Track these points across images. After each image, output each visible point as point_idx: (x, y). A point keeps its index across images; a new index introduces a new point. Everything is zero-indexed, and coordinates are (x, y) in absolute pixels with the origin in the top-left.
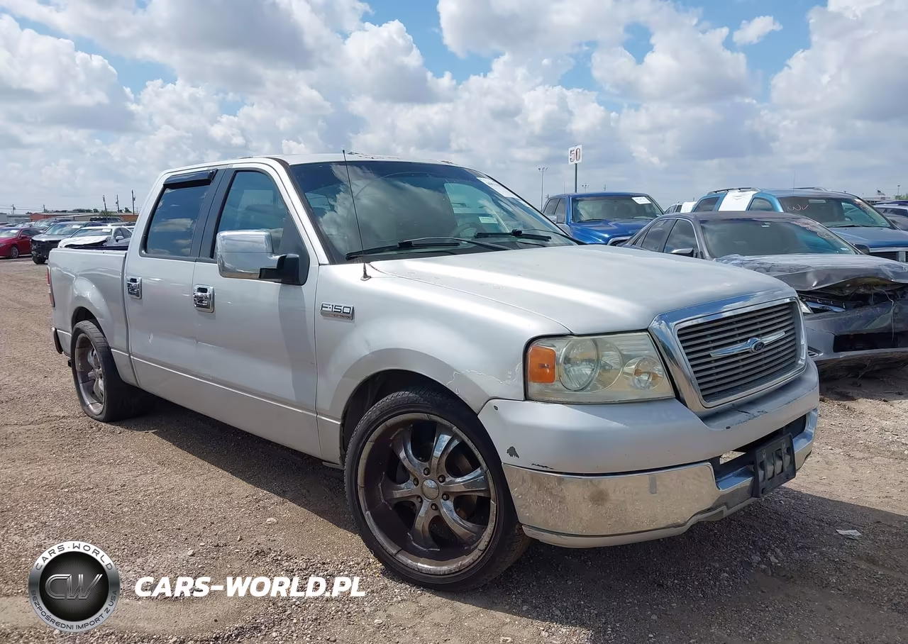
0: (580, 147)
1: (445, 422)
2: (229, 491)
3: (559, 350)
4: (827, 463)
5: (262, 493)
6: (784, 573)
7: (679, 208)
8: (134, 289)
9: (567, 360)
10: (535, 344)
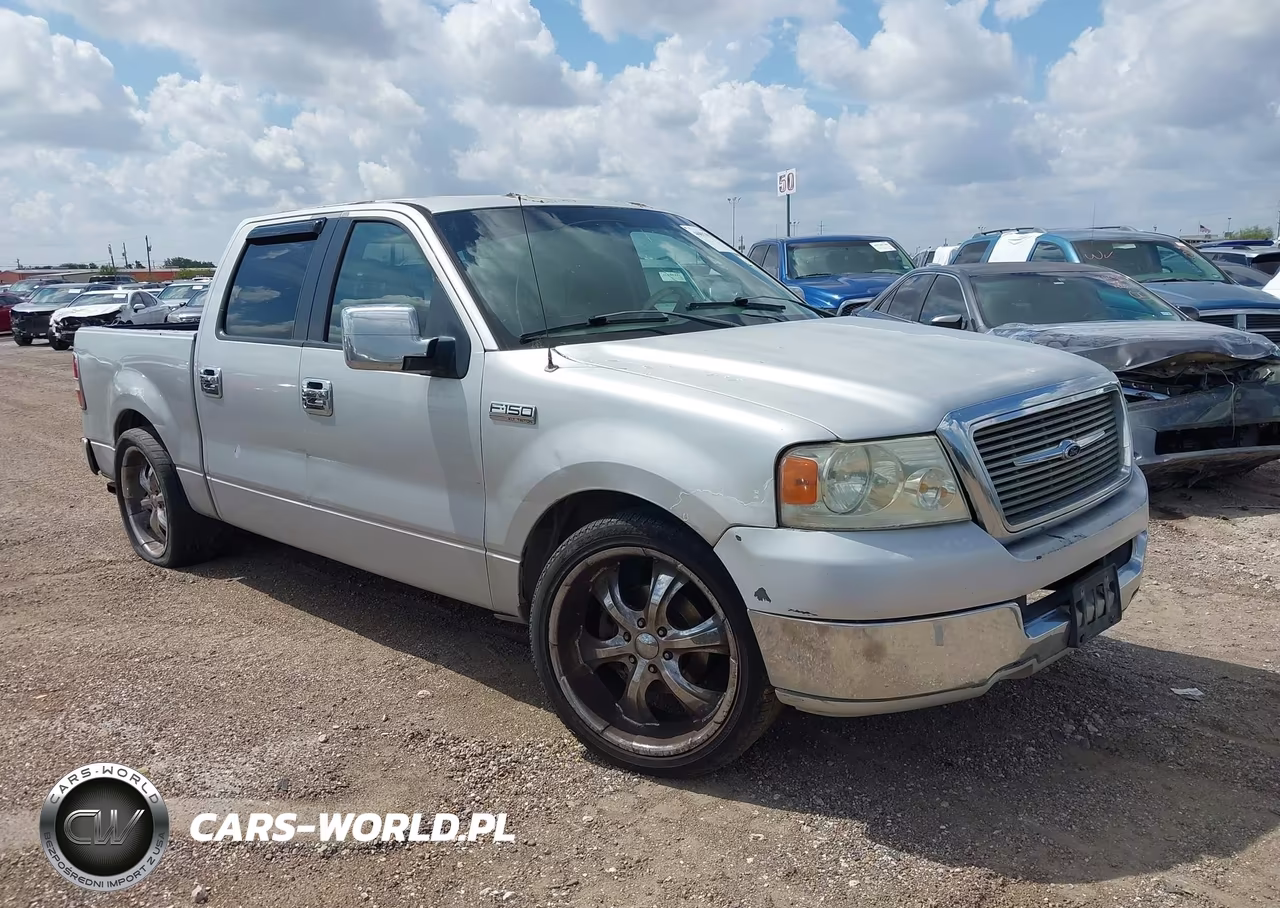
0: (793, 171)
1: (667, 558)
2: (360, 656)
3: (822, 461)
4: (1152, 603)
5: (405, 658)
6: (1106, 744)
7: (931, 255)
8: (212, 386)
9: (832, 474)
10: (790, 454)
